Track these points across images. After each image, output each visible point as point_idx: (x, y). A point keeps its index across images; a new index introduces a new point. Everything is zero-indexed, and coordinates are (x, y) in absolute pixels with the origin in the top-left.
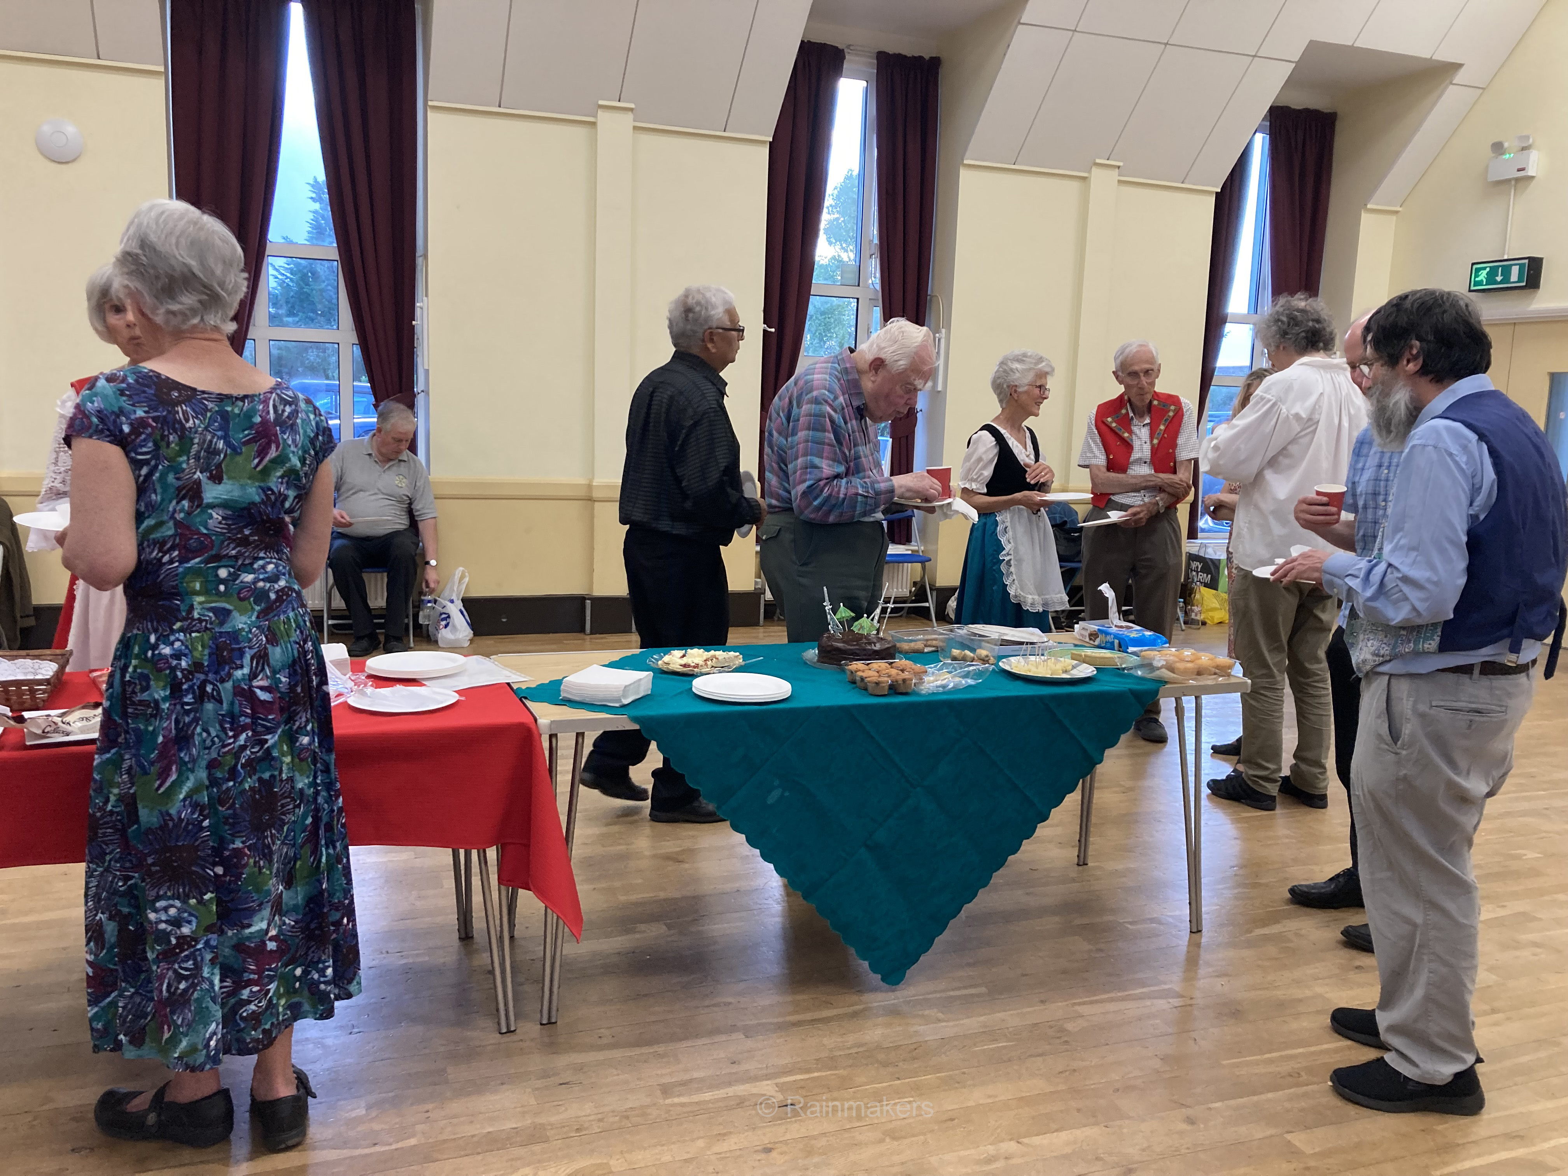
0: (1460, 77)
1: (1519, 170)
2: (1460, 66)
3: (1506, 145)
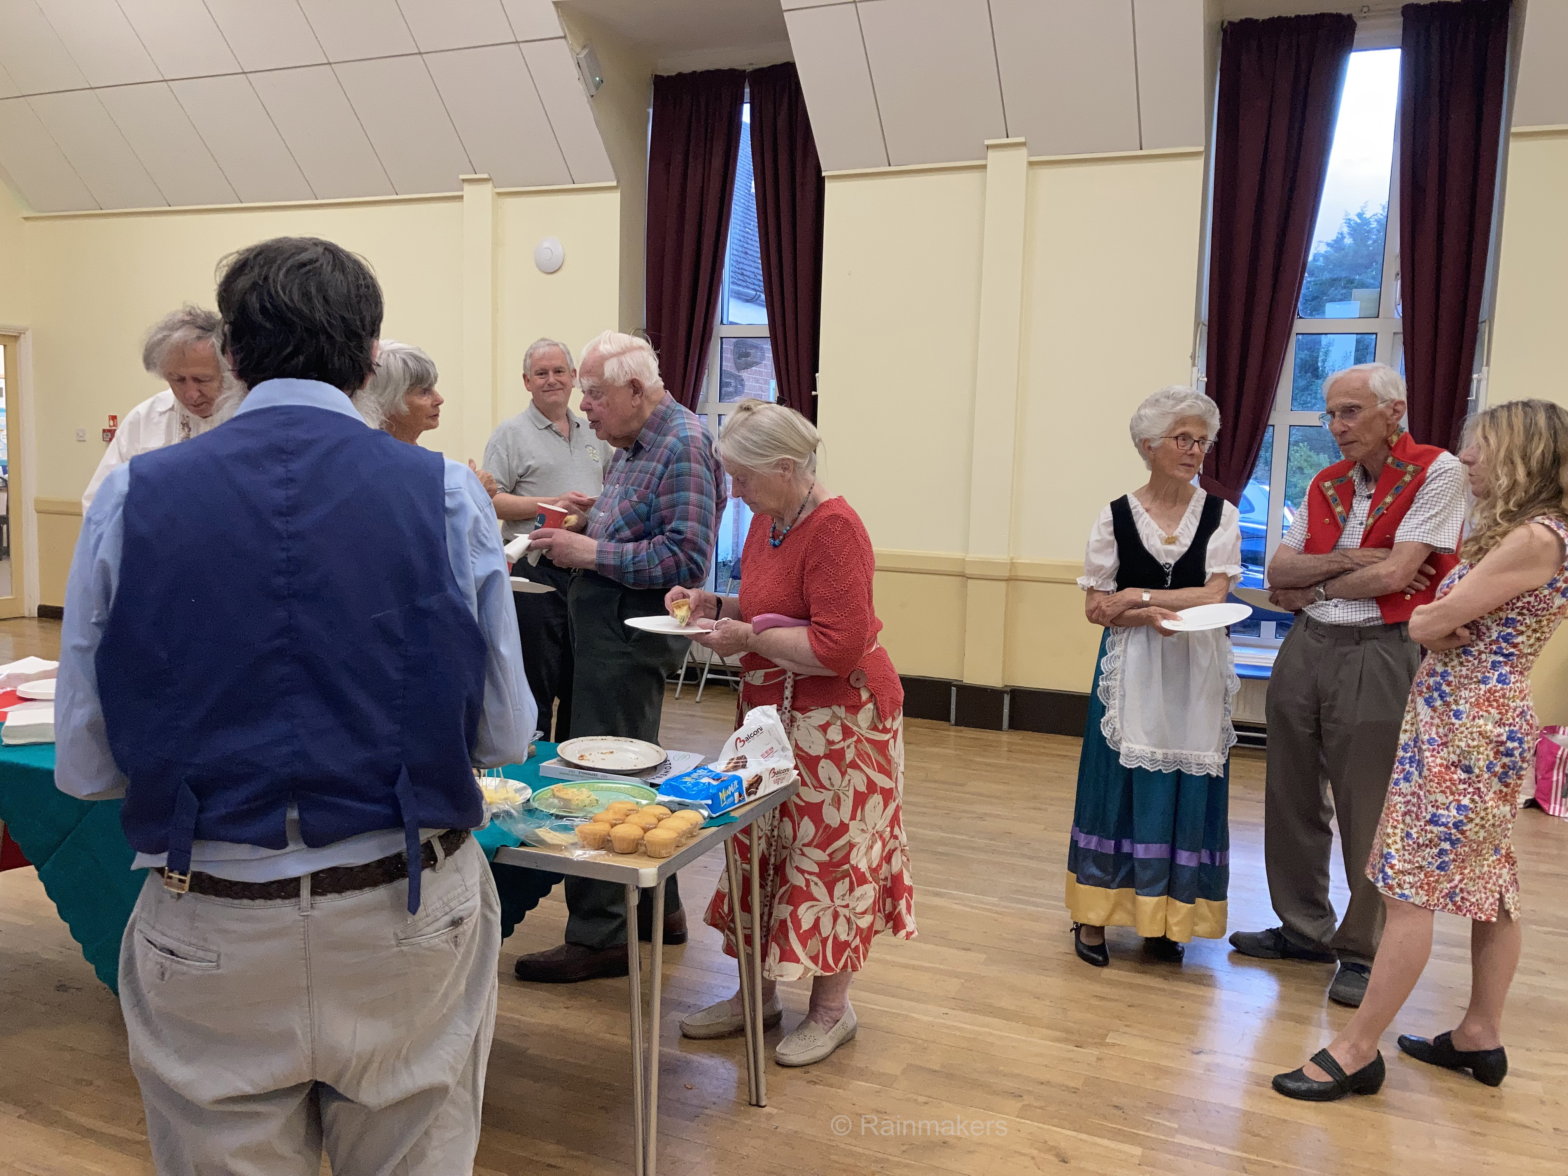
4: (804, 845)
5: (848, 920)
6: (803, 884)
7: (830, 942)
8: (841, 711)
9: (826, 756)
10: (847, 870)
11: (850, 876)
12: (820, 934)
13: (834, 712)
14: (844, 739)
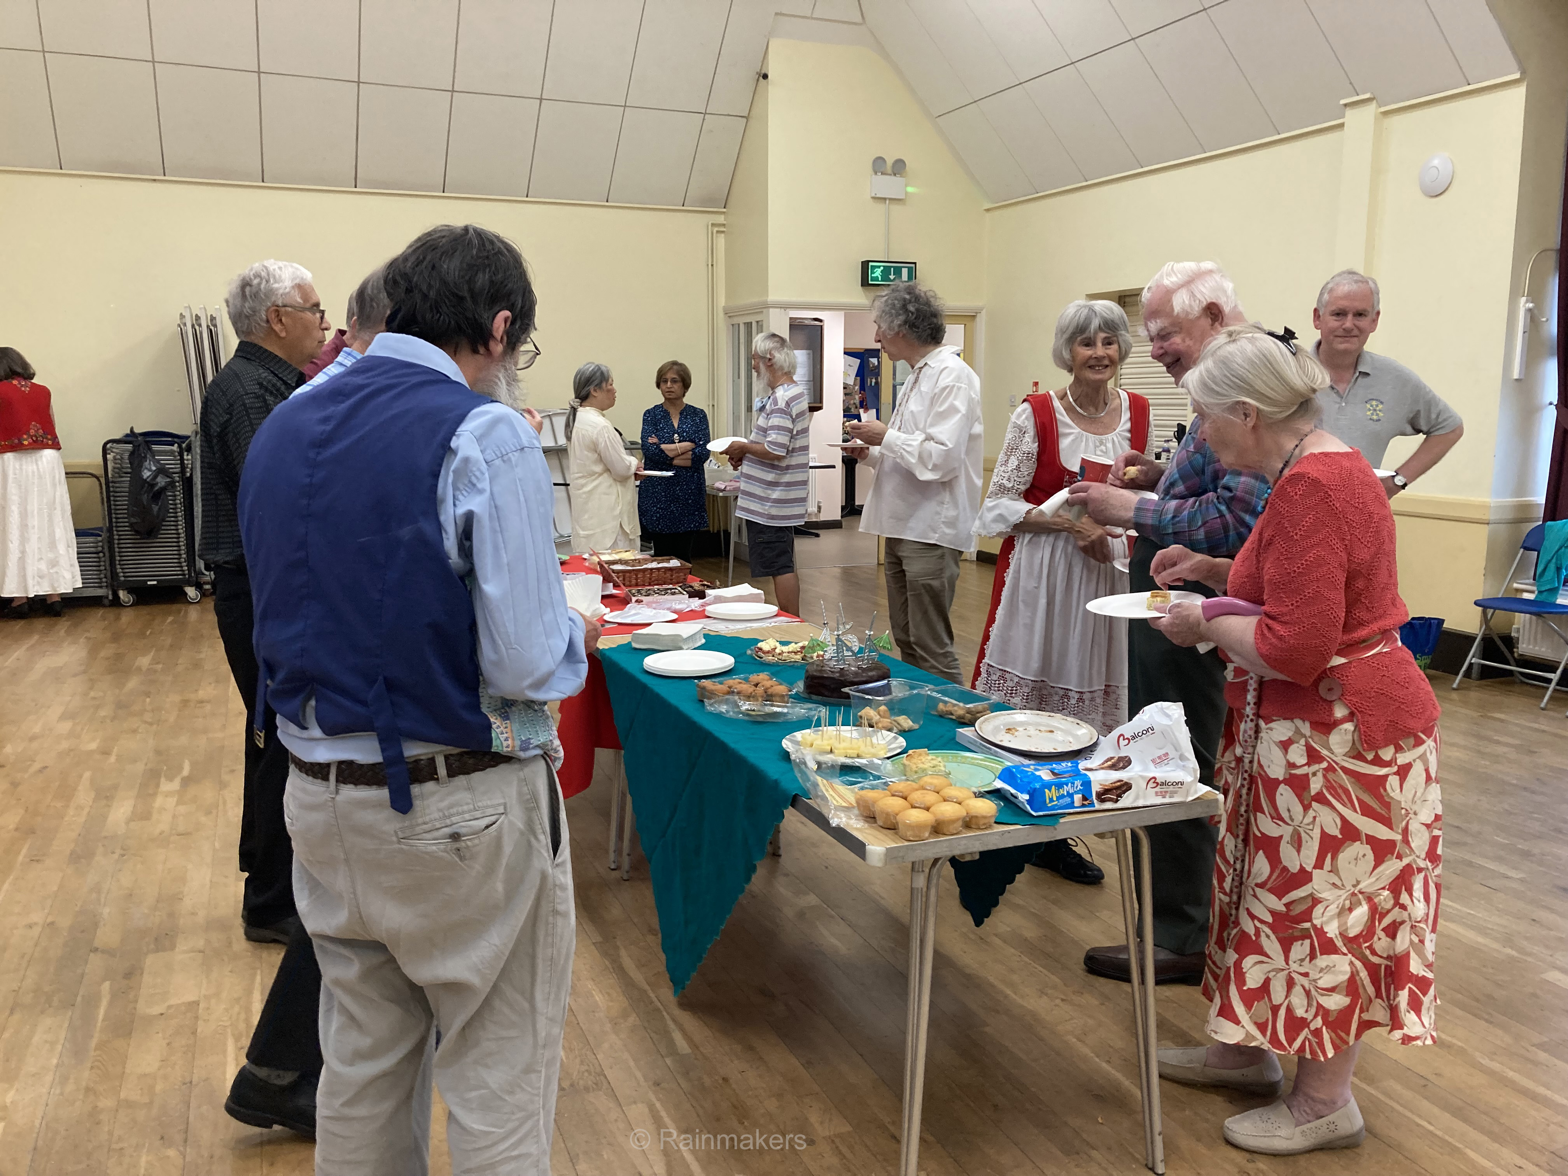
4: (1257, 885)
5: (1308, 993)
6: (1251, 931)
7: (1282, 1013)
8: (1305, 728)
9: (1286, 782)
10: (1308, 929)
11: (1310, 937)
12: (1270, 999)
13: (1297, 727)
14: (1308, 764)
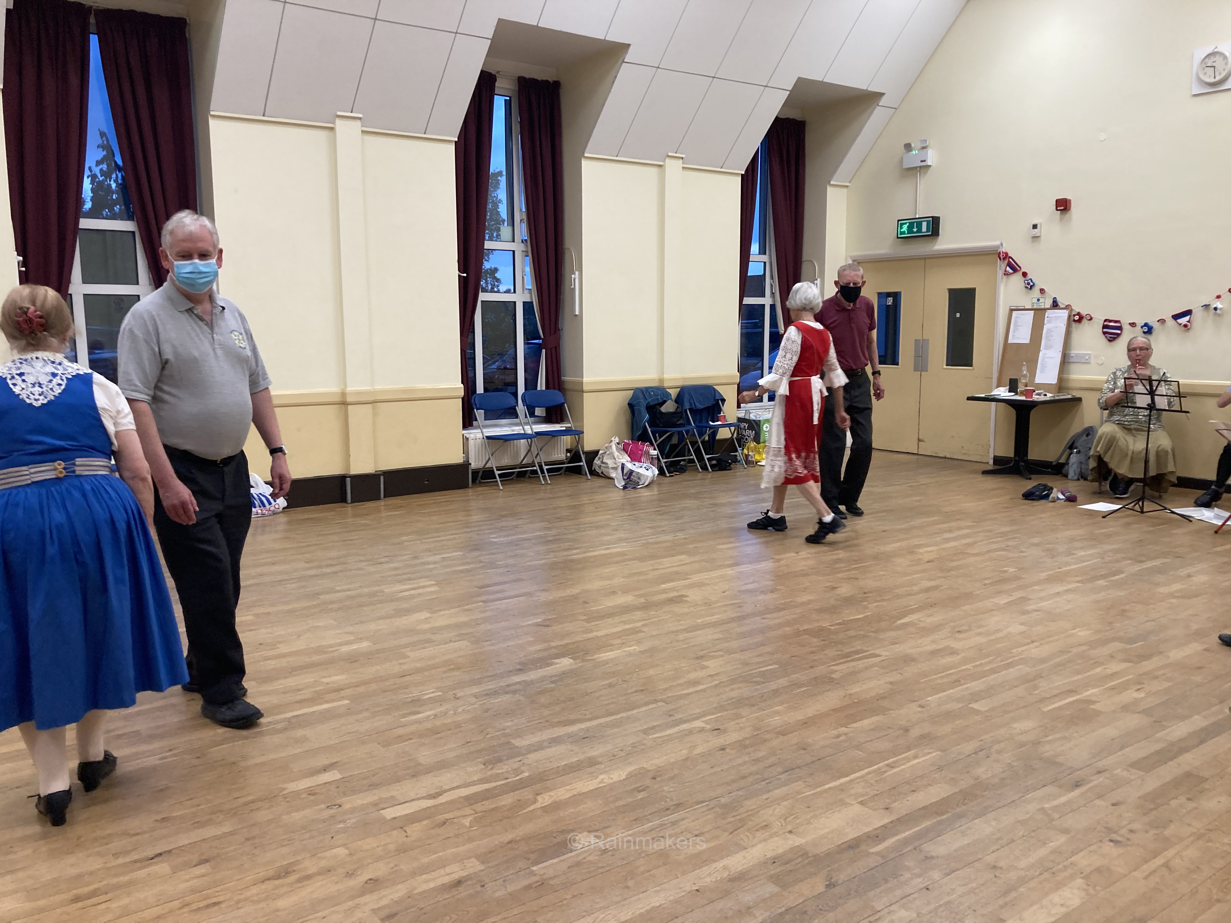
0: (883, 101)
1: (922, 161)
2: (883, 94)
3: (913, 145)
